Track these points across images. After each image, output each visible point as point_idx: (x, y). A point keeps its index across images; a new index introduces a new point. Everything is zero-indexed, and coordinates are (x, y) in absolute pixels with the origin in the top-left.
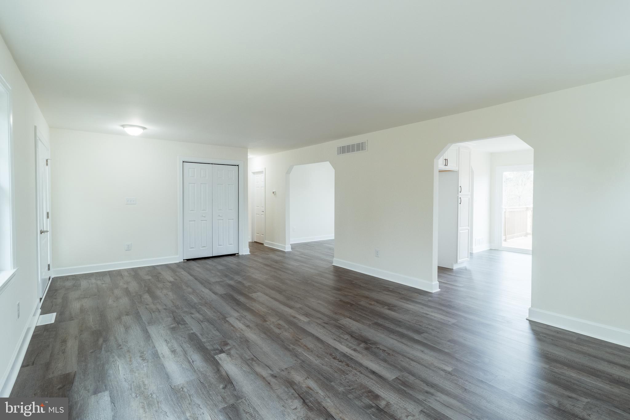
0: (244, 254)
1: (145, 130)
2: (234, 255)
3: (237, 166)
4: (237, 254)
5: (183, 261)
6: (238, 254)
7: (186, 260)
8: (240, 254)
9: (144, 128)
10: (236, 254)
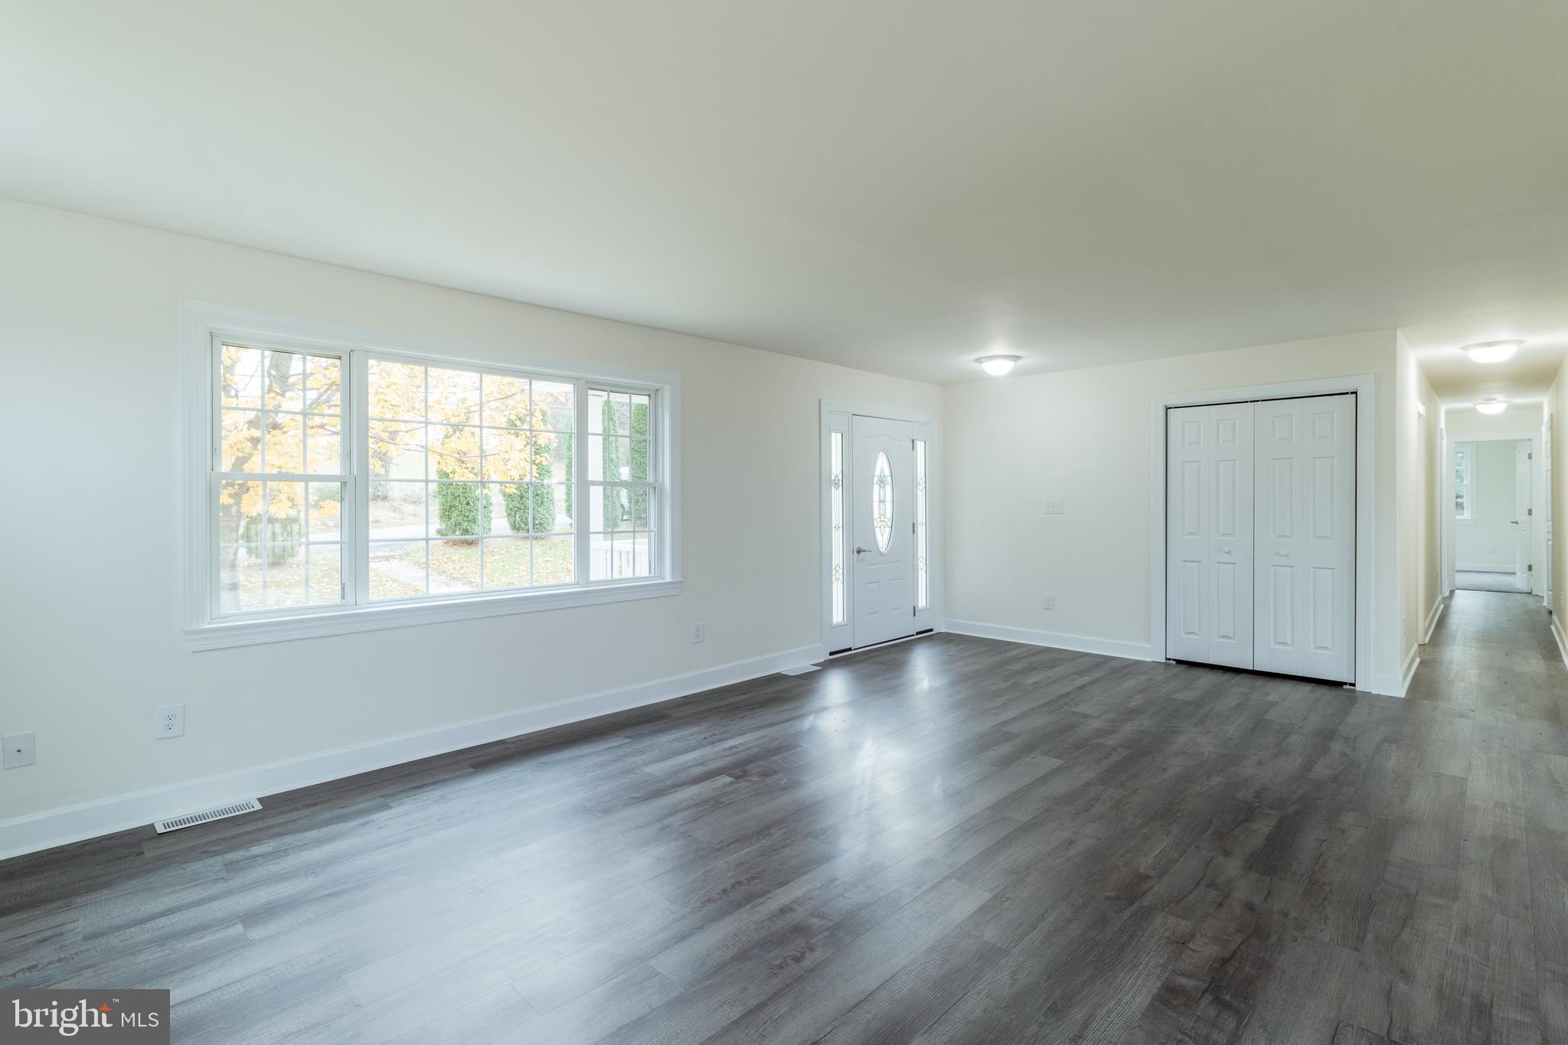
0: (1373, 692)
1: (1020, 362)
2: (1337, 685)
3: (1352, 393)
4: (1351, 684)
5: (1164, 661)
6: (1354, 685)
7: (1174, 660)
8: (1358, 688)
9: (1016, 358)
10: (1346, 684)
